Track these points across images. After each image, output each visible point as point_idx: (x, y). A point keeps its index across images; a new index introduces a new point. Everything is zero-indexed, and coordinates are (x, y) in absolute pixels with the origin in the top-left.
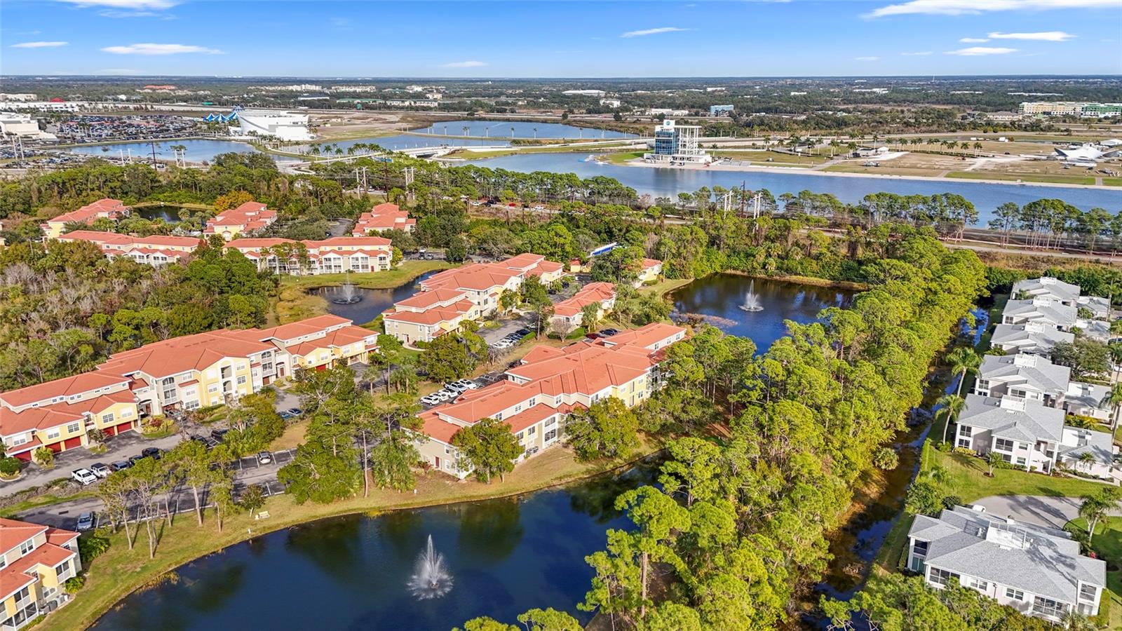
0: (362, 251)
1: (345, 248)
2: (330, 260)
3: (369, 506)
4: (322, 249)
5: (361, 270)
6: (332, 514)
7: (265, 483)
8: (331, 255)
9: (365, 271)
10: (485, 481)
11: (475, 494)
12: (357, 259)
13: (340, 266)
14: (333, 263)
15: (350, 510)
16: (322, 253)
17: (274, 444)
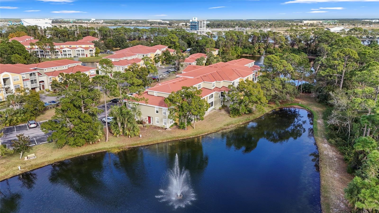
0: (81, 47)
1: (73, 46)
2: (66, 51)
3: (111, 146)
4: (62, 46)
5: (81, 56)
6: (84, 153)
7: (33, 138)
8: (66, 49)
9: (83, 56)
10: (184, 128)
11: (180, 136)
12: (79, 51)
13: (71, 54)
14: (67, 53)
15: (97, 150)
16: (61, 48)
17: (39, 118)
